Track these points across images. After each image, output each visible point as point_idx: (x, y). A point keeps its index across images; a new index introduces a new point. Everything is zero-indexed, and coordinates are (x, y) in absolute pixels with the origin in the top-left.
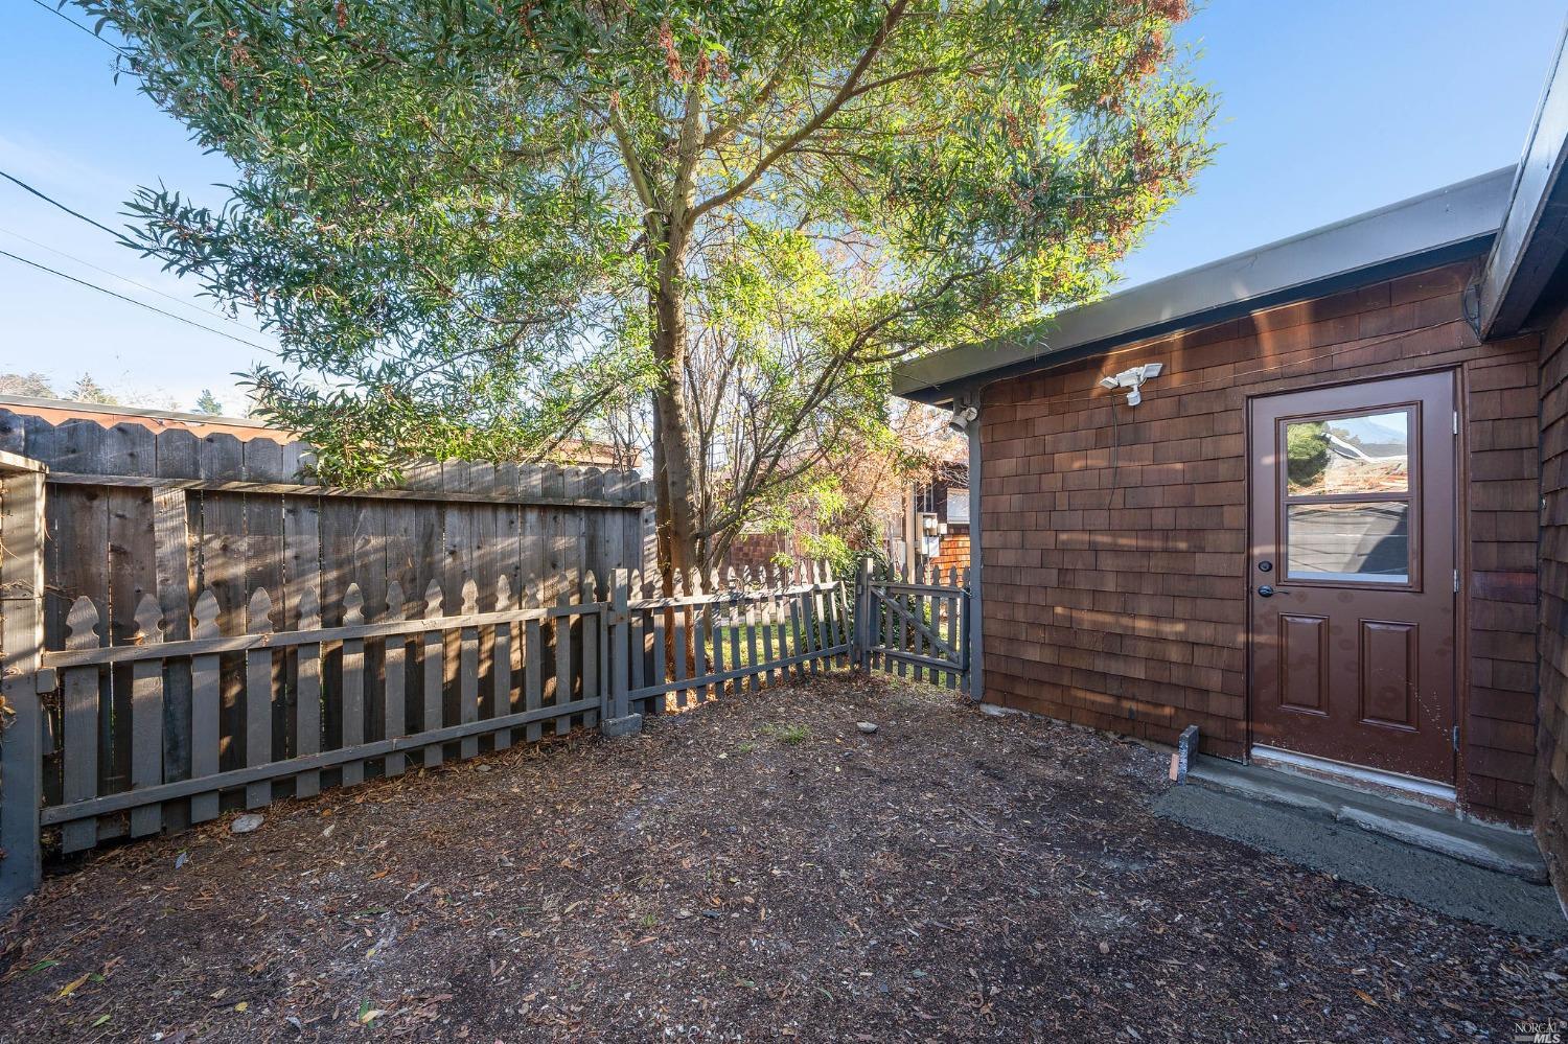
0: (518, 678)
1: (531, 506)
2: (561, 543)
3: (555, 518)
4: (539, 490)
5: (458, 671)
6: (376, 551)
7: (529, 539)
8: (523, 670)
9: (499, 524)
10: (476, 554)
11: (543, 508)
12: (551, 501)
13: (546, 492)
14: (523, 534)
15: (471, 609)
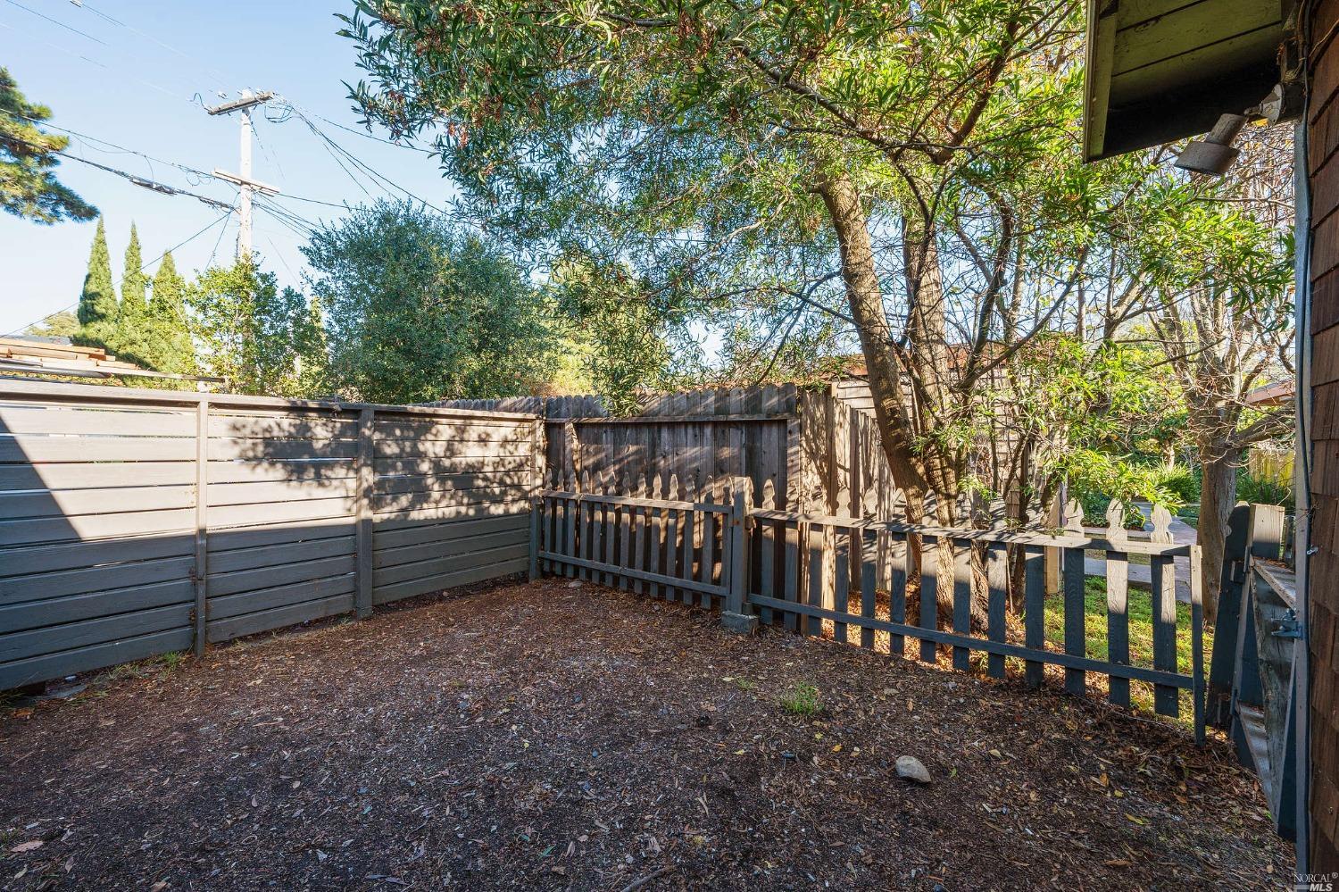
0: (698, 555)
1: (707, 423)
2: (726, 452)
3: (723, 432)
4: (712, 409)
5: (666, 538)
6: (633, 454)
7: (707, 448)
8: (701, 549)
9: (689, 436)
10: (675, 459)
11: (715, 424)
12: (722, 418)
13: (718, 411)
14: (702, 445)
15: (658, 495)
